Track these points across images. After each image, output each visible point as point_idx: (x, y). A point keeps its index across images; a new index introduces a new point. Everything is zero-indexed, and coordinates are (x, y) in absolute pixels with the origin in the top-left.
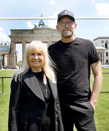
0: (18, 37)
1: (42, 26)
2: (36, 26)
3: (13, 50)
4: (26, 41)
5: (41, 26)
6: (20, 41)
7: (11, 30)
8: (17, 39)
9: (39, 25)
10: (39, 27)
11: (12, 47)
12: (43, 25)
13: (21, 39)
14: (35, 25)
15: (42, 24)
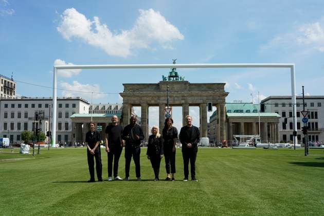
0: (134, 96)
1: (175, 78)
2: (164, 78)
3: (127, 116)
4: (147, 102)
5: (172, 78)
6: (137, 102)
7: (123, 84)
8: (133, 99)
9: (170, 77)
10: (169, 80)
11: (125, 112)
12: (176, 76)
13: (139, 98)
14: (163, 76)
15: (174, 74)
